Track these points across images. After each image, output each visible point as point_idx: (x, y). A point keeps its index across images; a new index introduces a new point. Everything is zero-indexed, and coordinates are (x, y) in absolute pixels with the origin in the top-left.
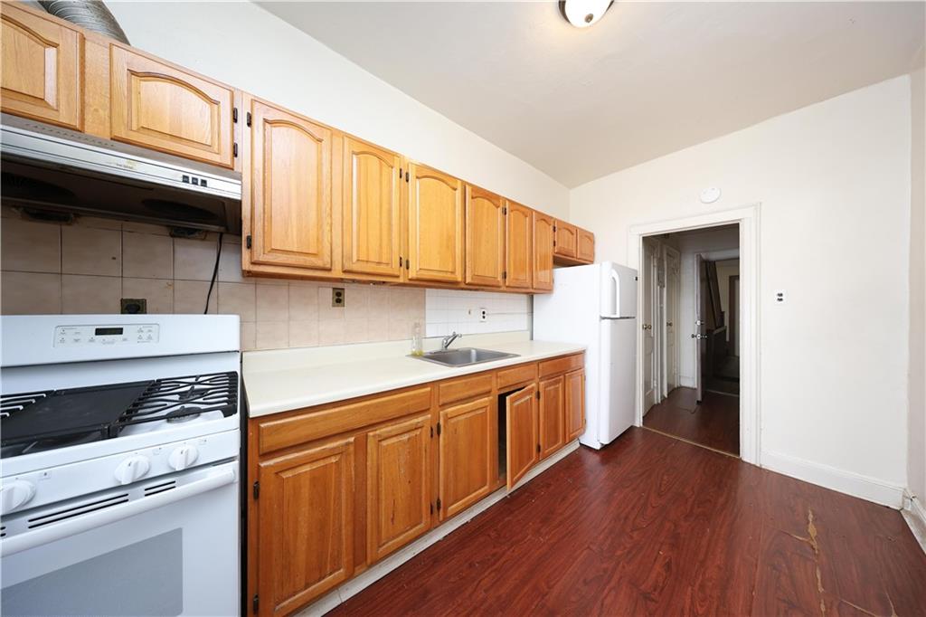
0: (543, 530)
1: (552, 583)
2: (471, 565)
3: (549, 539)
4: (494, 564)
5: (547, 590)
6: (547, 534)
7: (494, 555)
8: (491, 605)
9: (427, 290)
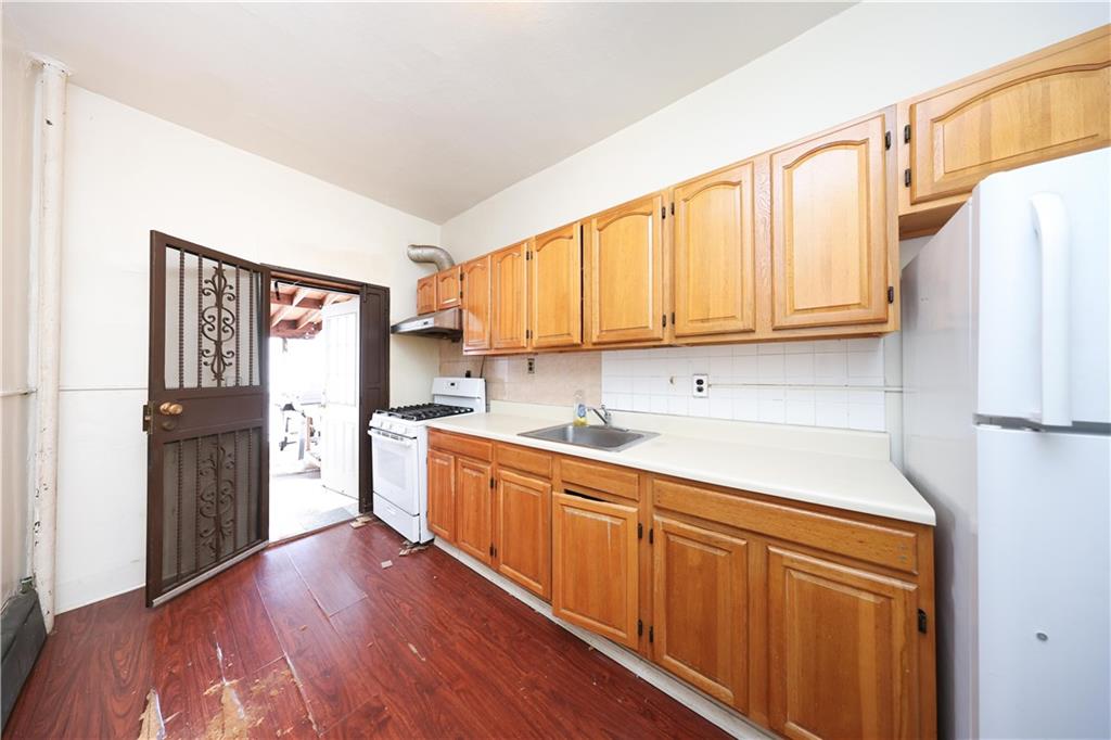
0: (537, 693)
1: (462, 694)
2: (485, 620)
3: (523, 700)
4: (487, 639)
5: (456, 688)
6: (533, 698)
7: (496, 637)
8: (447, 638)
9: (603, 353)
